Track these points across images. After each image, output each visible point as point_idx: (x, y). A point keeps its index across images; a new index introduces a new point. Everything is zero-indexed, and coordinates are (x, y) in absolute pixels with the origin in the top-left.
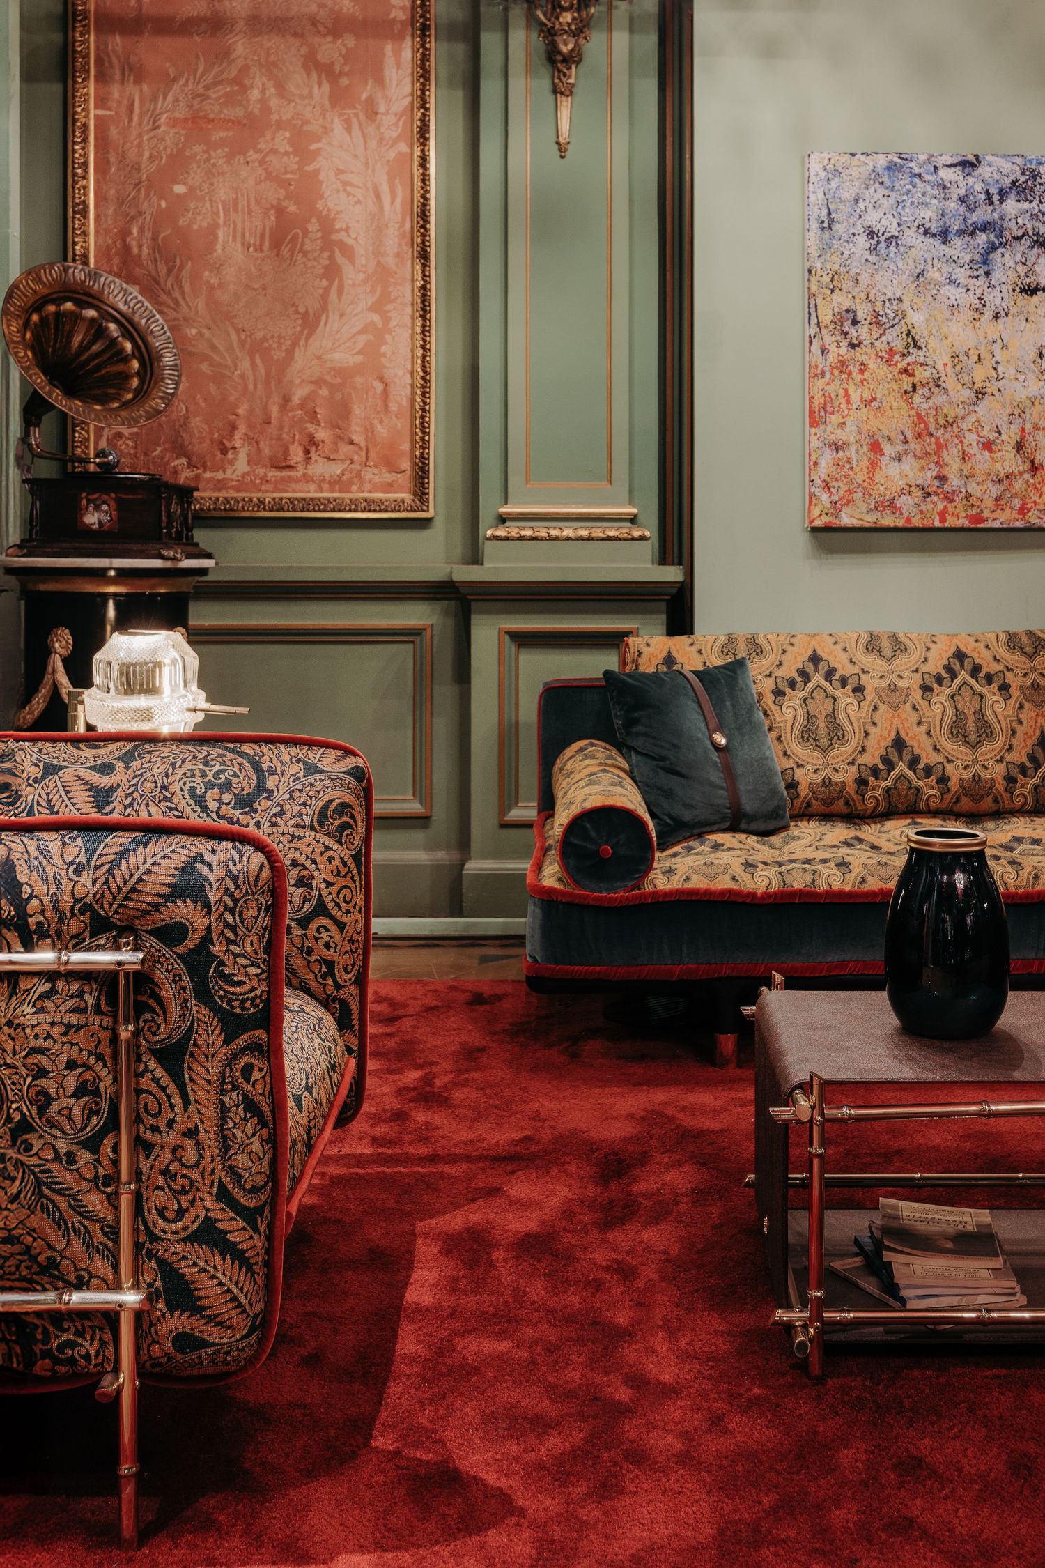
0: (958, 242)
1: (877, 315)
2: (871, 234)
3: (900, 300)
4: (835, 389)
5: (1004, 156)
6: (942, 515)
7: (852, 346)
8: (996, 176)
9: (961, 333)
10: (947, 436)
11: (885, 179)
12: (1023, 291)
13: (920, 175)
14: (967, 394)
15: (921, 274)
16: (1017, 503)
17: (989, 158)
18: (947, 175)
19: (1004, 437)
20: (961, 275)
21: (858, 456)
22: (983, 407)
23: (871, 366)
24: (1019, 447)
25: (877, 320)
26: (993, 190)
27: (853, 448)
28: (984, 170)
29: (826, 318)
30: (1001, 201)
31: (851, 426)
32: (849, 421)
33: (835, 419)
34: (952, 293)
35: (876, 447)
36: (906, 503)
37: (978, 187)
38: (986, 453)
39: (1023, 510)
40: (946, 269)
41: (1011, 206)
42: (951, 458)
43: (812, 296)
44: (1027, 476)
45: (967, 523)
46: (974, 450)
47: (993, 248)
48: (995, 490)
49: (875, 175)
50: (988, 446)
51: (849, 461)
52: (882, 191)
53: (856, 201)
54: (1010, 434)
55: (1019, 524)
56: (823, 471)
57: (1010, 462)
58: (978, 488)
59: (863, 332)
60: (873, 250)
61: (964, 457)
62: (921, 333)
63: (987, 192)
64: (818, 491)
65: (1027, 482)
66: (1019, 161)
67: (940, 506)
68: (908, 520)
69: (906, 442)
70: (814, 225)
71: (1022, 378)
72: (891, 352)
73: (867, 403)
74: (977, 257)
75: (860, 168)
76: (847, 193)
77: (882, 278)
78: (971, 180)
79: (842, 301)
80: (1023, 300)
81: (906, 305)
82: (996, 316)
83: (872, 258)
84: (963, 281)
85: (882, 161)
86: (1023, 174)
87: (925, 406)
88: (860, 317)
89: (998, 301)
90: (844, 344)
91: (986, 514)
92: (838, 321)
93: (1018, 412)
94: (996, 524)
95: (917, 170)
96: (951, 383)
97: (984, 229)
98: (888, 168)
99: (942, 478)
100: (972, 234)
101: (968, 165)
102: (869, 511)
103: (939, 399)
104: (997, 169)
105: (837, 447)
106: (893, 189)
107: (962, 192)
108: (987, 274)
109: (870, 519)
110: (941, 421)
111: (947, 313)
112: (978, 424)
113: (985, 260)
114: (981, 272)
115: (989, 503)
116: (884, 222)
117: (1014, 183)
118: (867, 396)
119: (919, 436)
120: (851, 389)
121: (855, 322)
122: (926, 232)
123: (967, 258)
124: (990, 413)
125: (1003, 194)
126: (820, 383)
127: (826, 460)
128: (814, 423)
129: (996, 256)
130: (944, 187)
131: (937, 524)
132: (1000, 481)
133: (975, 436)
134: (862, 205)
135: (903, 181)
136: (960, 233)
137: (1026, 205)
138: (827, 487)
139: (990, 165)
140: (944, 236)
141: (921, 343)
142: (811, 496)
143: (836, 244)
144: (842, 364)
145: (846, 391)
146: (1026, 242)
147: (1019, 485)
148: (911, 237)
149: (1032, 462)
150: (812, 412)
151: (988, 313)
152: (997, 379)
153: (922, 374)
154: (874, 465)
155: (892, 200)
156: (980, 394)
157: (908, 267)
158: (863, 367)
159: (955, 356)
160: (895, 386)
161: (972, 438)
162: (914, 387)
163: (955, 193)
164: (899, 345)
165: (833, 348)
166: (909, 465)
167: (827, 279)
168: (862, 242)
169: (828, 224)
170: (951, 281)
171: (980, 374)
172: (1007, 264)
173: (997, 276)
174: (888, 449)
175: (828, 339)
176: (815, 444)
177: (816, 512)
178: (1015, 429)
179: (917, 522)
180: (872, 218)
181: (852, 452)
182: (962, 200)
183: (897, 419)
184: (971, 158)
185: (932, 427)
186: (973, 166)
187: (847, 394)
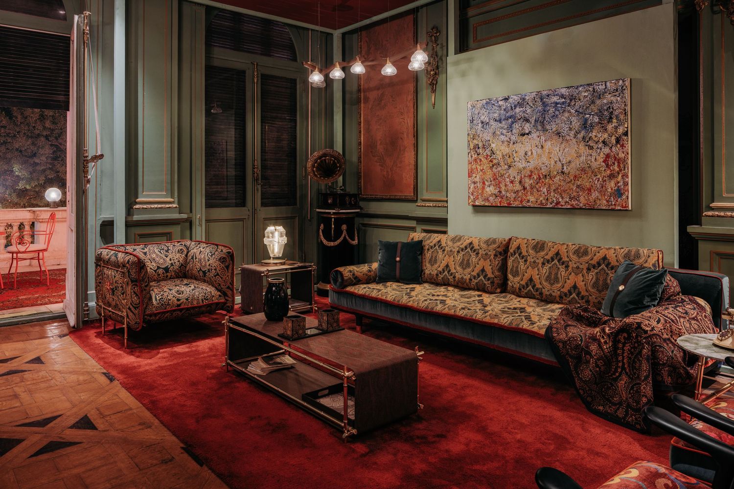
0: (504, 122)
1: (484, 145)
2: (482, 123)
3: (489, 141)
4: (474, 167)
5: (516, 95)
6: (500, 202)
7: (478, 155)
8: (514, 101)
9: (505, 149)
10: (501, 179)
11: (485, 107)
12: (521, 135)
13: (494, 104)
14: (506, 166)
15: (494, 133)
16: (520, 199)
17: (512, 96)
18: (501, 103)
19: (516, 179)
20: (505, 132)
21: (479, 185)
22: (510, 171)
23: (483, 160)
24: (520, 182)
25: (484, 147)
26: (513, 106)
27: (478, 183)
28: (510, 100)
29: (472, 148)
30: (515, 109)
31: (478, 177)
32: (477, 176)
33: (474, 175)
34: (502, 137)
35: (484, 183)
36: (491, 199)
37: (509, 106)
38: (511, 184)
39: (521, 201)
40: (501, 130)
41: (518, 110)
42: (502, 186)
43: (469, 141)
44: (522, 191)
45: (506, 205)
46: (508, 183)
47: (513, 123)
48: (514, 195)
49: (483, 106)
50: (512, 182)
51: (477, 187)
52: (485, 110)
53: (479, 114)
54: (518, 179)
55: (520, 206)
56: (471, 190)
57: (518, 187)
58: (509, 195)
59: (480, 151)
60: (483, 127)
61: (506, 185)
62: (495, 149)
63: (511, 106)
64: (470, 195)
65: (522, 193)
66: (520, 96)
67: (500, 200)
68: (492, 204)
69: (491, 181)
70: (469, 122)
71: (521, 161)
72: (487, 155)
73: (481, 170)
74: (508, 126)
75: (479, 105)
76: (476, 112)
77: (485, 135)
78: (507, 104)
79: (475, 142)
80: (520, 138)
81: (491, 142)
82: (514, 143)
83: (483, 130)
84: (505, 134)
85: (484, 102)
86: (521, 99)
87: (496, 171)
88: (480, 146)
89: (514, 139)
90: (476, 154)
91: (512, 202)
92: (474, 148)
93: (520, 172)
94: (514, 205)
95: (493, 103)
96: (502, 164)
97: (510, 118)
98: (486, 103)
99: (500, 192)
100: (507, 119)
101: (506, 99)
102: (482, 201)
103: (499, 169)
104: (514, 99)
105: (475, 183)
106: (487, 109)
107: (505, 107)
108: (511, 131)
109: (483, 203)
110: (500, 175)
111: (501, 143)
112: (509, 176)
113: (510, 128)
114: (510, 130)
115: (512, 199)
116: (485, 119)
117: (518, 103)
118: (481, 169)
119: (494, 180)
120: (478, 166)
121: (479, 148)
122: (496, 120)
123: (506, 127)
124: (512, 172)
125: (515, 107)
126: (470, 165)
127: (472, 186)
128: (469, 176)
129: (514, 125)
130: (500, 107)
131: (499, 205)
132: (515, 193)
133: (508, 179)
134: (480, 115)
135: (490, 107)
136: (504, 119)
137: (522, 109)
138: (472, 194)
139: (512, 98)
140: (500, 121)
141: (495, 152)
142: (469, 196)
143: (474, 127)
144: (475, 160)
145: (477, 167)
146: (522, 120)
147: (520, 194)
148: (492, 122)
149: (524, 187)
150: (469, 174)
151: (512, 142)
152: (514, 162)
153: (495, 161)
154: (483, 188)
155: (487, 112)
156: (510, 167)
157: (491, 131)
158: (481, 160)
159: (503, 156)
160: (488, 165)
161: (508, 180)
162: (493, 165)
163: (503, 108)
164: (489, 153)
165: (473, 156)
166: (492, 188)
167: (472, 136)
168: (480, 124)
169: (472, 121)
170: (502, 134)
171: (509, 161)
172: (516, 126)
173: (514, 131)
174: (487, 183)
175: (473, 153)
176: (470, 182)
177: (470, 201)
178: (519, 177)
179: (494, 204)
180: (482, 118)
181: (478, 184)
182: (505, 110)
183: (489, 175)
184: (507, 97)
185: (497, 176)
186: (507, 99)
187: (477, 169)
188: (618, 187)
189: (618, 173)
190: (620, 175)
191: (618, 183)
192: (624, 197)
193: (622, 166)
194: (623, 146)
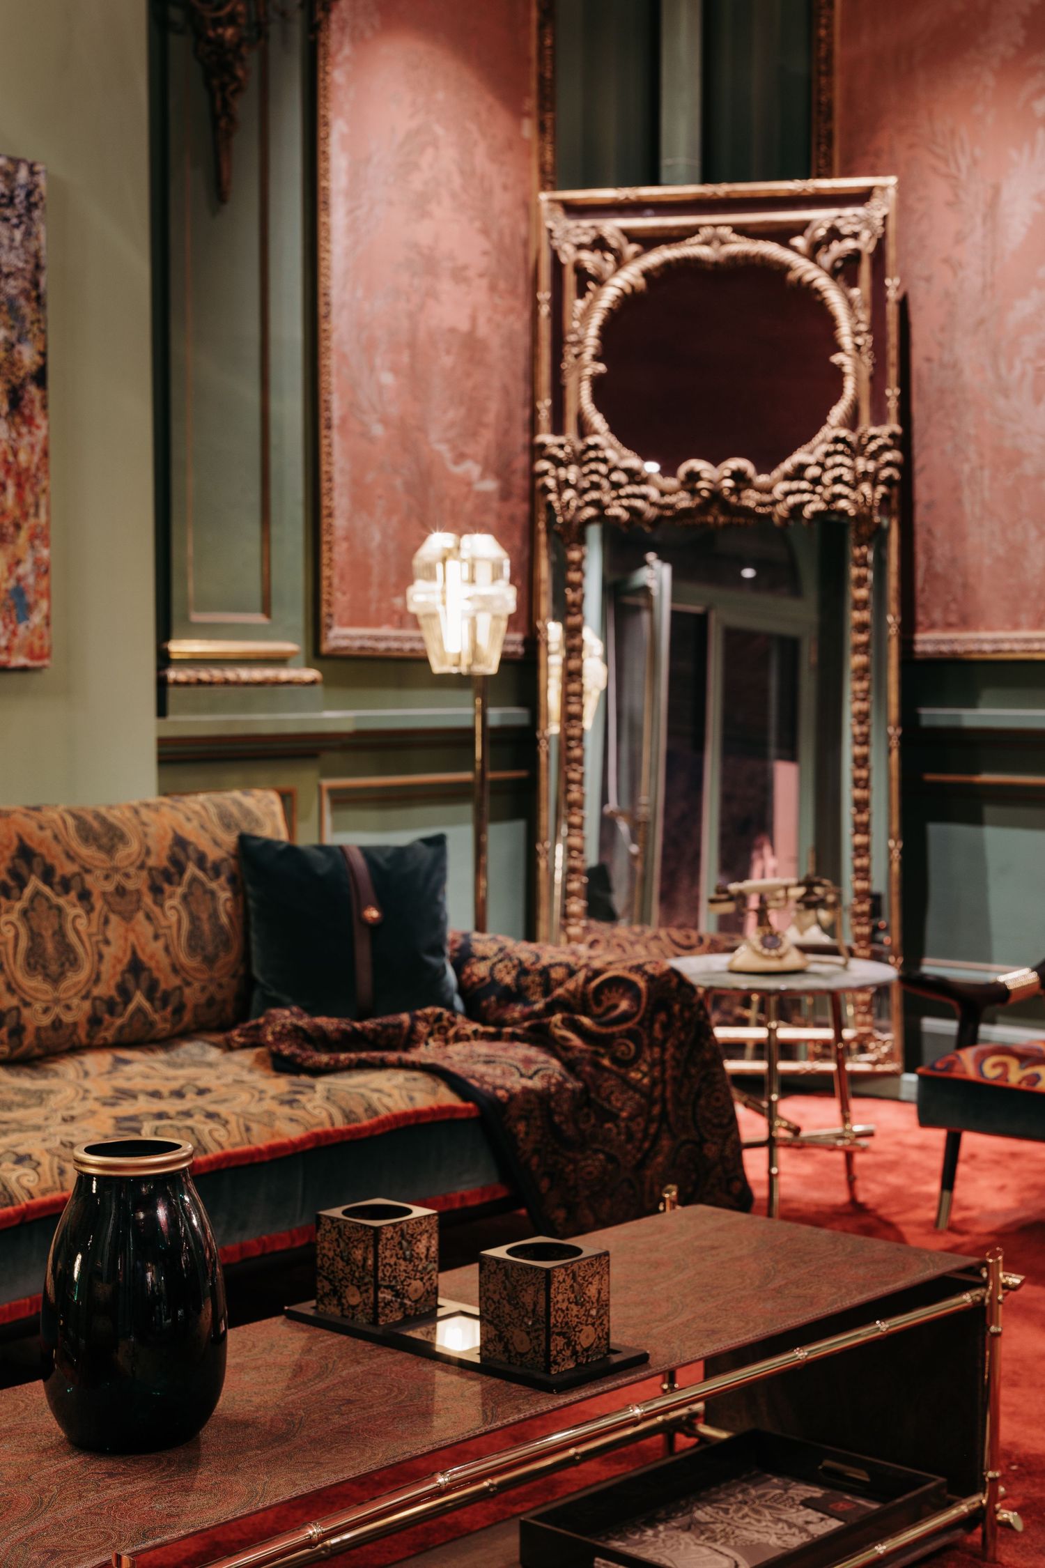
188: (19, 579)
189: (18, 527)
190: (24, 535)
191: (18, 562)
192: (37, 619)
193: (30, 498)
194: (29, 421)
